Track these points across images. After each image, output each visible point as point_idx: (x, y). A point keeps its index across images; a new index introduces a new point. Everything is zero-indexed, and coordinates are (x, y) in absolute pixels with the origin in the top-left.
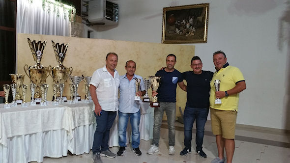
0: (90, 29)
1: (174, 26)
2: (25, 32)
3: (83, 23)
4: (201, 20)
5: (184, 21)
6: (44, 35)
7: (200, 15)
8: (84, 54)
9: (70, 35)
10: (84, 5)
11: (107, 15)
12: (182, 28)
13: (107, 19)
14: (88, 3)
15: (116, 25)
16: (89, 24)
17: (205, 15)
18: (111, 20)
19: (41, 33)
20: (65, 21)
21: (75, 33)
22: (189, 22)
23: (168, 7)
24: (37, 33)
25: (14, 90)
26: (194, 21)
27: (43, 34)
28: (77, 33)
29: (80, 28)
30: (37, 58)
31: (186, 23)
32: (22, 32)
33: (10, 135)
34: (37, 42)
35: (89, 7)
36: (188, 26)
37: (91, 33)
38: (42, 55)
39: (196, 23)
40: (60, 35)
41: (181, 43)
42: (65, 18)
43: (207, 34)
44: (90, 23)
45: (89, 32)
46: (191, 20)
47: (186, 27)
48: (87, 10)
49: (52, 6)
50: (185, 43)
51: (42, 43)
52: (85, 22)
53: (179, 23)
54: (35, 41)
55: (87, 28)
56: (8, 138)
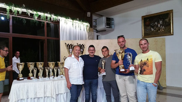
0: (98, 34)
1: (150, 26)
2: (64, 40)
3: (94, 31)
4: (168, 21)
5: (156, 23)
7: (167, 18)
9: (87, 39)
10: (94, 21)
11: (107, 25)
12: (155, 27)
13: (107, 27)
14: (96, 20)
15: (113, 30)
16: (97, 32)
17: (170, 17)
18: (110, 28)
19: (72, 39)
20: (84, 31)
21: (90, 37)
22: (159, 23)
23: (144, 15)
24: (70, 40)
25: (59, 70)
26: (163, 22)
27: (73, 40)
29: (93, 35)
30: (70, 53)
31: (158, 24)
32: (63, 40)
33: (57, 93)
34: (69, 45)
35: (97, 22)
36: (159, 25)
39: (165, 23)
40: (82, 40)
41: (155, 37)
43: (173, 29)
45: (97, 36)
46: (161, 22)
47: (158, 26)
48: (96, 24)
49: (77, 24)
51: (72, 45)
53: (153, 24)
54: (69, 44)
55: (96, 34)
56: (56, 95)
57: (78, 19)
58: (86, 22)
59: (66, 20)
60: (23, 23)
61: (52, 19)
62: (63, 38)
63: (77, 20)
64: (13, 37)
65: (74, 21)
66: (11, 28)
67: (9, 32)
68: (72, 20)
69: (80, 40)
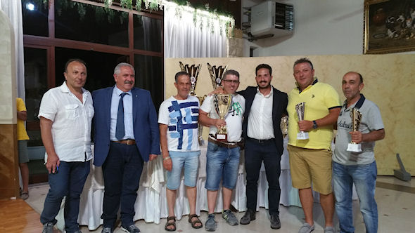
0: (253, 44)
1: (385, 26)
2: (174, 56)
3: (244, 38)
5: (401, 17)
6: (196, 58)
8: (246, 79)
9: (228, 56)
10: (245, 13)
11: (277, 22)
12: (397, 28)
13: (276, 27)
14: (250, 10)
15: (291, 35)
16: (252, 38)
18: (283, 28)
20: (220, 38)
21: (234, 52)
22: (410, 17)
24: (187, 57)
27: (194, 57)
28: (236, 52)
29: (240, 45)
31: (406, 19)
32: (171, 56)
33: (162, 180)
34: (189, 66)
35: (253, 16)
36: (409, 23)
37: (254, 51)
38: (196, 82)
40: (215, 57)
41: (398, 52)
42: (221, 34)
44: (252, 36)
45: (251, 50)
46: (414, 14)
47: (406, 25)
48: (250, 20)
49: (205, 19)
50: (405, 51)
51: (195, 66)
52: (247, 36)
53: (392, 20)
54: (187, 65)
55: (249, 44)
57: (207, 6)
58: (226, 14)
59: (180, 7)
60: (79, 14)
61: (147, 6)
62: (171, 51)
63: (206, 9)
64: (56, 47)
65: (199, 11)
66: (51, 26)
67: (47, 35)
68: (192, 9)
69: (211, 56)
